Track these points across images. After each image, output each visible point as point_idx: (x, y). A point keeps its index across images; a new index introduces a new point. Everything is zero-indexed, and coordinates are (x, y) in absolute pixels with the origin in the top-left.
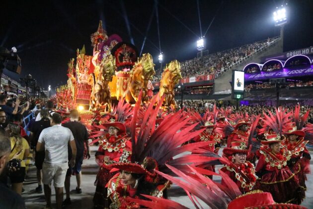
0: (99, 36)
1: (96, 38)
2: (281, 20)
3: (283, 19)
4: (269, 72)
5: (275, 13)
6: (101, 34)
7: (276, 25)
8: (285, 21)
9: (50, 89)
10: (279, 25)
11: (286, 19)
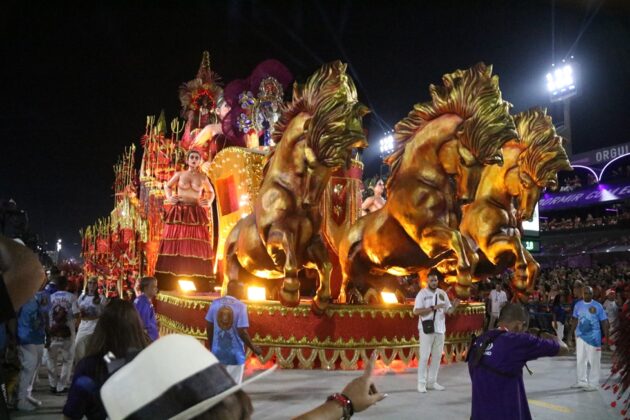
0: (201, 90)
1: (195, 95)
2: (564, 90)
3: (567, 88)
4: (565, 194)
5: (549, 76)
6: (206, 87)
7: (552, 101)
8: (574, 90)
9: (59, 247)
10: (560, 99)
11: (573, 87)
